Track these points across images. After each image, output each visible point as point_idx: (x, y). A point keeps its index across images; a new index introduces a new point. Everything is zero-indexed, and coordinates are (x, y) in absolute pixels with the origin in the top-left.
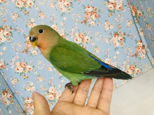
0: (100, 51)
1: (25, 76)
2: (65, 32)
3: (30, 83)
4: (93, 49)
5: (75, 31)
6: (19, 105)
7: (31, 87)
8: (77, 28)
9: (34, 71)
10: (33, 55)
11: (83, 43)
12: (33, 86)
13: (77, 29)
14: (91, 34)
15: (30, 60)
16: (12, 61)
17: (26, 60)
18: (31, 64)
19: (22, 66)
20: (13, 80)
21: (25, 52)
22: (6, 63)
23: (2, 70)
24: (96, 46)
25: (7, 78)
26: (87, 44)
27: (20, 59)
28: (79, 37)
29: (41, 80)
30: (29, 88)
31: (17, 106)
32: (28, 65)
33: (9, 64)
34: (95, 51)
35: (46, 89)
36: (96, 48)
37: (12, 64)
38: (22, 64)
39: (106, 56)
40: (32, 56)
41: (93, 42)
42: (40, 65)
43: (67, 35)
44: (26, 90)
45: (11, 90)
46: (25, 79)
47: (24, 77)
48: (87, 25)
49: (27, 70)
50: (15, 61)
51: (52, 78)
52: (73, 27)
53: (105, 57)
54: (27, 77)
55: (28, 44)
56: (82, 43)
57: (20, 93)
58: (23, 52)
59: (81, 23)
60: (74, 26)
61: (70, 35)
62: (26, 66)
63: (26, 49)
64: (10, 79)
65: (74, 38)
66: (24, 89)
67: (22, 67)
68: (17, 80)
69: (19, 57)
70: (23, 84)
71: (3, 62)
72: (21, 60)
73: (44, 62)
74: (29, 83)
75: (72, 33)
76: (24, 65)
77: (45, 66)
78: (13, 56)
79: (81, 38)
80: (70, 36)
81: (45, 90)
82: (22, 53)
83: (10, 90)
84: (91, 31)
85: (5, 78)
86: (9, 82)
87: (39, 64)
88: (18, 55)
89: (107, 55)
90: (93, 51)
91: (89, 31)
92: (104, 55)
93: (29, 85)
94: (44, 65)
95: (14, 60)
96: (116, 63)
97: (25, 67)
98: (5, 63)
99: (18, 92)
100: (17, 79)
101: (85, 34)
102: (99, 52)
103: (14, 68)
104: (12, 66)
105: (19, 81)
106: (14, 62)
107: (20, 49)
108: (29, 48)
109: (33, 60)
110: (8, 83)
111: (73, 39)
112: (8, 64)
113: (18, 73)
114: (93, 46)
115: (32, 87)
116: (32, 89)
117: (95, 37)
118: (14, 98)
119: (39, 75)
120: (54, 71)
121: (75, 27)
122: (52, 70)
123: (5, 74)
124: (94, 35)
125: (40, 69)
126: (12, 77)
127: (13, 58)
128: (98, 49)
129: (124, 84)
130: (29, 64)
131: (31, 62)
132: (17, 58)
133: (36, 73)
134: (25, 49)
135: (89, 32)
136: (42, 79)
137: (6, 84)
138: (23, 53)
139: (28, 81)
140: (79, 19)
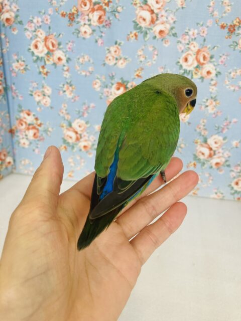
0: (217, 112)
1: (43, 67)
2: (173, 25)
3: (45, 88)
4: (205, 100)
5: (196, 36)
6: (7, 115)
7: (44, 95)
8: (206, 32)
9: (65, 68)
10: (79, 35)
11: (194, 74)
12: (49, 96)
13: (203, 36)
14: (224, 65)
15: (69, 42)
16: (31, 21)
17: (61, 35)
18: (67, 51)
19: (47, 43)
20: (18, 61)
21: (67, 18)
22: (19, 17)
23: (6, 28)
24: (215, 97)
25: (8, 50)
26: (202, 81)
27: (50, 28)
28: (194, 57)
29: (68, 95)
30: (39, 96)
31: (4, 114)
32: (60, 49)
33: (23, 24)
34: (207, 106)
35: (70, 117)
36: (213, 100)
37: (30, 29)
38: (50, 40)
39: (220, 130)
40: (78, 37)
41: (215, 85)
42: (82, 64)
43: (175, 35)
44: (32, 95)
45: (5, 79)
46: (40, 73)
47: (41, 70)
48: (230, 41)
49: (53, 60)
50: (39, 25)
51: (92, 105)
52: (198, 24)
53: (216, 130)
54: (47, 74)
55: (83, 6)
56: (192, 73)
57: (18, 94)
58: (63, 15)
59: (219, 27)
60: (201, 23)
61: (180, 39)
62: (54, 49)
63: (73, 14)
64: (13, 56)
65: (182, 51)
66: (30, 93)
67: (46, 45)
68: (24, 67)
69: (50, 22)
70: (32, 82)
71: (14, 12)
72: (51, 30)
73: (93, 63)
74: (43, 87)
75: (187, 37)
76: (53, 45)
77: (91, 73)
78: (40, 12)
79: (198, 61)
80: (179, 42)
81: (66, 118)
82: (60, 16)
83: (3, 77)
84: (228, 58)
85: (3, 47)
86: (8, 61)
87: (82, 61)
88: (50, 15)
89: (223, 129)
90: (203, 103)
91: (224, 57)
92: (217, 125)
93: (41, 90)
94: (90, 69)
95: (38, 22)
96: (227, 154)
97: (53, 51)
98: (17, 16)
99: (15, 90)
100: (26, 64)
101: (212, 57)
102: (213, 112)
103: (31, 39)
104: (28, 33)
105: (28, 71)
106: (35, 25)
107: (61, 6)
108: (80, 13)
109: (75, 45)
110: (6, 62)
111: (180, 51)
112: (21, 21)
113: (33, 53)
114: (211, 93)
115: (47, 97)
116: (44, 101)
117: (228, 77)
118: (4, 96)
119: (70, 82)
120: (102, 94)
121: (201, 28)
122: (99, 89)
123: (7, 40)
124: (229, 71)
125: (79, 72)
126: (17, 54)
127: (38, 17)
128: (215, 106)
129: (214, 199)
130: (62, 48)
131: (69, 48)
132: (45, 22)
133: (67, 75)
134: (71, 12)
135: (222, 59)
136: (72, 94)
137: (1, 61)
138: (63, 18)
139: (43, 82)
140: (224, 15)
